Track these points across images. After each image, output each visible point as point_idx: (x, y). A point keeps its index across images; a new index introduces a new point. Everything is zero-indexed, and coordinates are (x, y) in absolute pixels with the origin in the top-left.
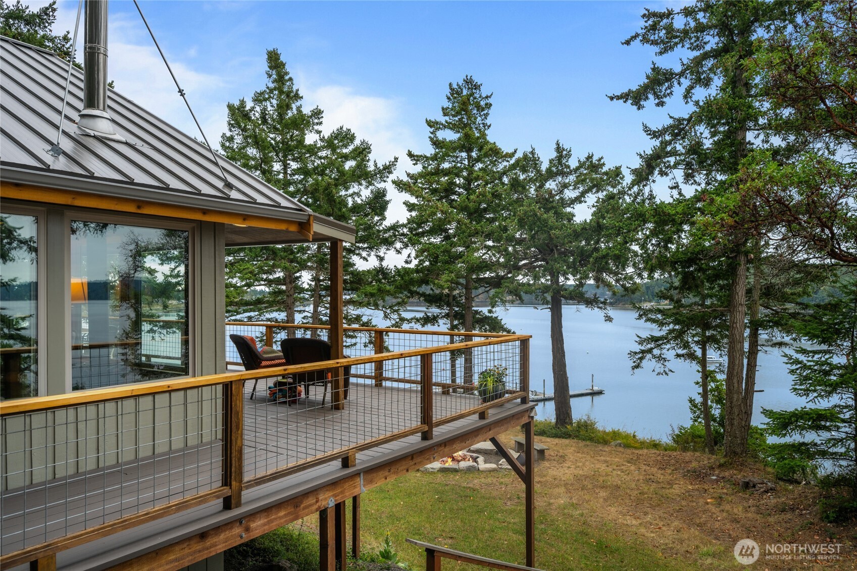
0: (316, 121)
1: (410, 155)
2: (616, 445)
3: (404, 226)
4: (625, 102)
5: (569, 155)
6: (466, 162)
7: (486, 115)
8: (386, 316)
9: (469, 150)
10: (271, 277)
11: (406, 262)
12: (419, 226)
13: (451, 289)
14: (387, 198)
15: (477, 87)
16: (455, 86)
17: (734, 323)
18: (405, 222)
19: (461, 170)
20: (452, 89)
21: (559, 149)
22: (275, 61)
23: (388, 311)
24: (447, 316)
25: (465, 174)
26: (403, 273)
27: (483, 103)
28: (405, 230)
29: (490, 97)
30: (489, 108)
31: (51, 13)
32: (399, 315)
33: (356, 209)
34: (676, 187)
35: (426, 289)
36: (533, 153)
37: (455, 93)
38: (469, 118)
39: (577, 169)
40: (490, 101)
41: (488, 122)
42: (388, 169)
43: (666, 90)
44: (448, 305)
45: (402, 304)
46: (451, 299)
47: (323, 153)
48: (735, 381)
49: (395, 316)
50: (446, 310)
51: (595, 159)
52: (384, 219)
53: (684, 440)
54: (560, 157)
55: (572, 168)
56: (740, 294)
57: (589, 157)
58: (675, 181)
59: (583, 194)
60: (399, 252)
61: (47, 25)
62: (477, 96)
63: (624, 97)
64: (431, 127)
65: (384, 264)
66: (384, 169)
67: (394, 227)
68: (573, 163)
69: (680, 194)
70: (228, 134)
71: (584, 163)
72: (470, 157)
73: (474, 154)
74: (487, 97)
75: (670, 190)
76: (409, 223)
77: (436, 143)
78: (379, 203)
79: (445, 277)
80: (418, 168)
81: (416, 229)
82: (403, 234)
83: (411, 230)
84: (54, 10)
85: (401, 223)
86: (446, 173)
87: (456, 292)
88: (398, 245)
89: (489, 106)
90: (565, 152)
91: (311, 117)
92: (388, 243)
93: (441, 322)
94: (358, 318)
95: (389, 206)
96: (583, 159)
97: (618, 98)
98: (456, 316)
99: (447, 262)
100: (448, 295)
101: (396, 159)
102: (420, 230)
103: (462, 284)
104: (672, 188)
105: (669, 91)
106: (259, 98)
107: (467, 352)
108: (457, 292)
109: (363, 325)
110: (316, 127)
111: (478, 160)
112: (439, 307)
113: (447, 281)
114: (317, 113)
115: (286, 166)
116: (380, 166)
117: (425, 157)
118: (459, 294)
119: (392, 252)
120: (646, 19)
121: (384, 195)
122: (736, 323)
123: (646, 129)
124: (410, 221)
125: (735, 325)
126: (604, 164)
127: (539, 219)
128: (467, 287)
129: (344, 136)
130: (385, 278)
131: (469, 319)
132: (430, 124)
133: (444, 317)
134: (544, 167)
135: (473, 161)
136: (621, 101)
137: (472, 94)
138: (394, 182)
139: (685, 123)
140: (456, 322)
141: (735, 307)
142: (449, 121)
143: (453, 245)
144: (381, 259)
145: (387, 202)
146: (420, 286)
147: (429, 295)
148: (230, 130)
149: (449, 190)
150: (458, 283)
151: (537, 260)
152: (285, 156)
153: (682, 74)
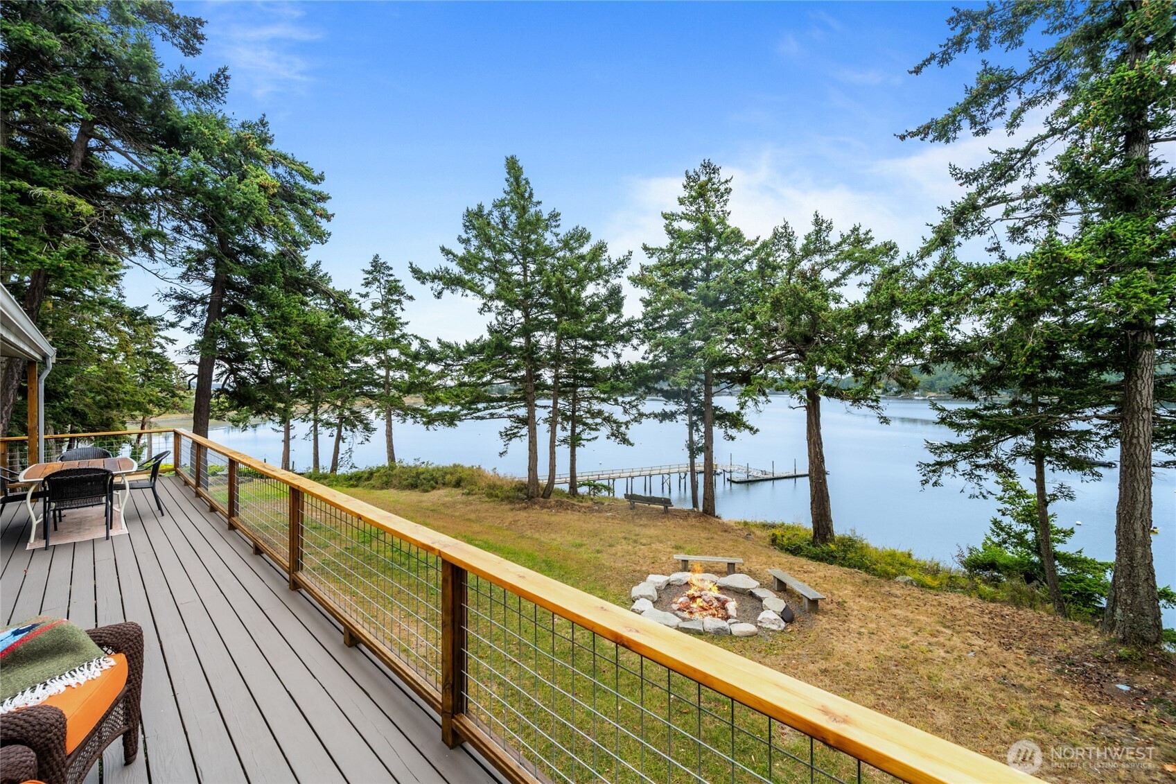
0: (554, 224)
1: (645, 248)
2: (906, 583)
3: (639, 321)
4: (922, 140)
5: (829, 228)
6: (704, 253)
7: (726, 201)
8: (625, 411)
9: (708, 240)
10: (514, 375)
11: (643, 358)
12: (655, 319)
13: (690, 385)
14: (622, 294)
15: (715, 171)
16: (691, 173)
17: (1132, 437)
18: (641, 317)
19: (698, 261)
20: (689, 177)
21: (818, 222)
22: (513, 167)
23: (627, 407)
24: (685, 412)
25: (704, 265)
26: (639, 368)
27: (722, 188)
28: (641, 326)
29: (730, 181)
30: (729, 193)
31: (223, 81)
32: (638, 410)
33: (594, 308)
34: (996, 248)
35: (664, 386)
36: (785, 227)
37: (691, 179)
38: (708, 206)
39: (839, 245)
40: (730, 185)
41: (727, 208)
42: (622, 263)
43: (994, 109)
44: (687, 401)
45: (641, 398)
46: (690, 395)
47: (560, 254)
48: (1138, 526)
49: (634, 411)
50: (684, 406)
51: (862, 231)
52: (621, 316)
53: (981, 566)
54: (818, 232)
55: (832, 244)
56: (1145, 393)
57: (855, 230)
58: (995, 241)
59: (844, 275)
60: (635, 348)
61: (220, 95)
62: (715, 180)
63: (923, 132)
64: (666, 219)
65: (623, 361)
66: (619, 264)
67: (629, 324)
68: (834, 238)
69: (1002, 258)
70: (464, 236)
71: (849, 236)
72: (707, 247)
73: (712, 245)
74: (726, 182)
75: (988, 254)
76: (644, 318)
77: (671, 232)
78: (615, 300)
79: (682, 373)
80: (654, 261)
81: (652, 325)
82: (639, 330)
83: (647, 325)
84: (226, 78)
85: (636, 318)
86: (682, 264)
87: (694, 388)
88: (635, 342)
89: (728, 191)
90: (824, 225)
91: (549, 220)
92: (625, 340)
93: (679, 418)
94: (600, 413)
95: (625, 302)
96: (847, 232)
97: (913, 134)
98: (696, 412)
99: (683, 357)
100: (686, 391)
101: (630, 253)
102: (657, 325)
103: (701, 380)
104: (990, 250)
105: (999, 110)
106: (499, 205)
107: (707, 449)
108: (696, 387)
109: (604, 419)
110: (554, 230)
111: (718, 249)
112: (677, 403)
113: (685, 377)
114: (555, 216)
115: (525, 269)
116: (614, 261)
117: (661, 249)
118: (698, 389)
119: (629, 349)
120: (952, 26)
121: (620, 292)
122: (1138, 438)
123: (955, 172)
124: (645, 316)
125: (1135, 441)
126: (872, 238)
127: (801, 299)
128: (708, 384)
129: (581, 236)
130: (622, 375)
131: (709, 416)
132: (665, 216)
133: (682, 413)
134: (799, 244)
135: (712, 251)
136: (917, 138)
137: (710, 180)
138: (629, 278)
139: (1019, 156)
140: (695, 418)
141: (1134, 412)
142: (685, 212)
143: (692, 338)
144: (618, 356)
145: (622, 299)
146: (656, 382)
147: (667, 391)
148: (466, 233)
149: (685, 283)
150: (697, 379)
151: (789, 352)
152: (524, 259)
153: (1029, 75)
